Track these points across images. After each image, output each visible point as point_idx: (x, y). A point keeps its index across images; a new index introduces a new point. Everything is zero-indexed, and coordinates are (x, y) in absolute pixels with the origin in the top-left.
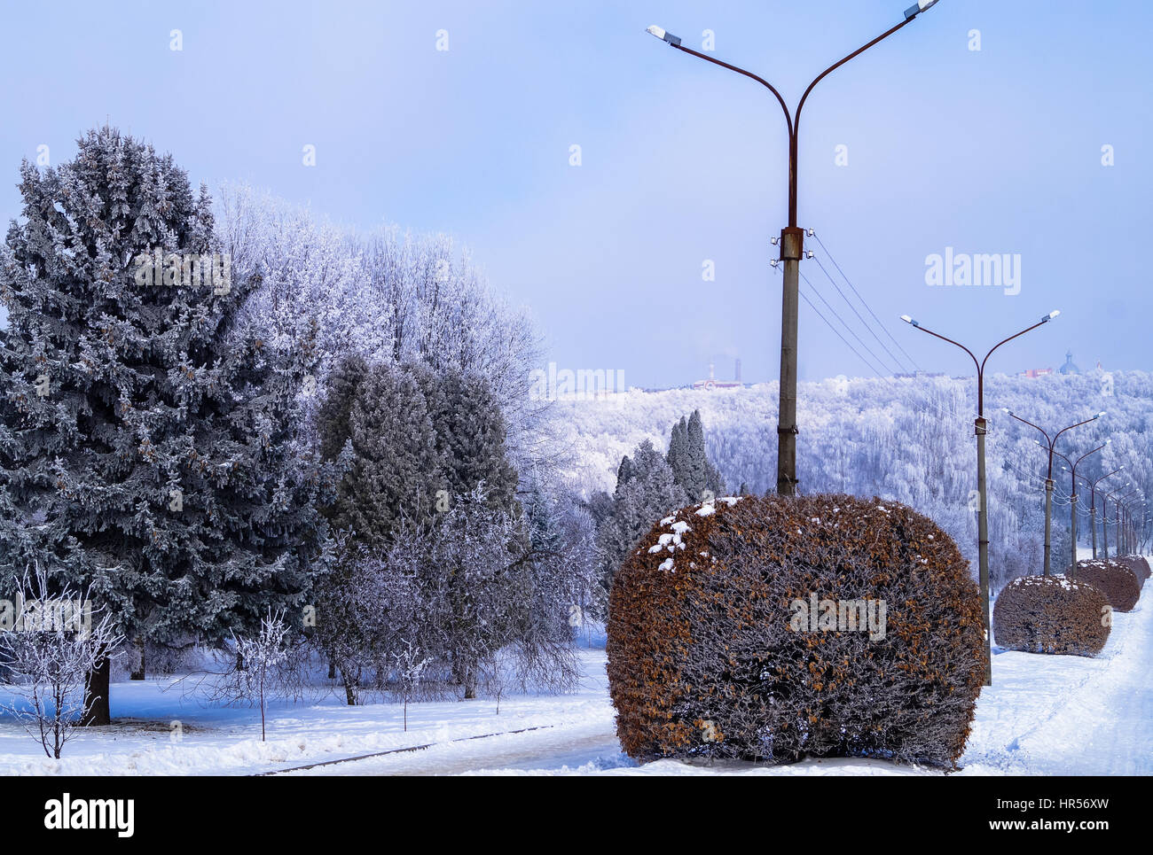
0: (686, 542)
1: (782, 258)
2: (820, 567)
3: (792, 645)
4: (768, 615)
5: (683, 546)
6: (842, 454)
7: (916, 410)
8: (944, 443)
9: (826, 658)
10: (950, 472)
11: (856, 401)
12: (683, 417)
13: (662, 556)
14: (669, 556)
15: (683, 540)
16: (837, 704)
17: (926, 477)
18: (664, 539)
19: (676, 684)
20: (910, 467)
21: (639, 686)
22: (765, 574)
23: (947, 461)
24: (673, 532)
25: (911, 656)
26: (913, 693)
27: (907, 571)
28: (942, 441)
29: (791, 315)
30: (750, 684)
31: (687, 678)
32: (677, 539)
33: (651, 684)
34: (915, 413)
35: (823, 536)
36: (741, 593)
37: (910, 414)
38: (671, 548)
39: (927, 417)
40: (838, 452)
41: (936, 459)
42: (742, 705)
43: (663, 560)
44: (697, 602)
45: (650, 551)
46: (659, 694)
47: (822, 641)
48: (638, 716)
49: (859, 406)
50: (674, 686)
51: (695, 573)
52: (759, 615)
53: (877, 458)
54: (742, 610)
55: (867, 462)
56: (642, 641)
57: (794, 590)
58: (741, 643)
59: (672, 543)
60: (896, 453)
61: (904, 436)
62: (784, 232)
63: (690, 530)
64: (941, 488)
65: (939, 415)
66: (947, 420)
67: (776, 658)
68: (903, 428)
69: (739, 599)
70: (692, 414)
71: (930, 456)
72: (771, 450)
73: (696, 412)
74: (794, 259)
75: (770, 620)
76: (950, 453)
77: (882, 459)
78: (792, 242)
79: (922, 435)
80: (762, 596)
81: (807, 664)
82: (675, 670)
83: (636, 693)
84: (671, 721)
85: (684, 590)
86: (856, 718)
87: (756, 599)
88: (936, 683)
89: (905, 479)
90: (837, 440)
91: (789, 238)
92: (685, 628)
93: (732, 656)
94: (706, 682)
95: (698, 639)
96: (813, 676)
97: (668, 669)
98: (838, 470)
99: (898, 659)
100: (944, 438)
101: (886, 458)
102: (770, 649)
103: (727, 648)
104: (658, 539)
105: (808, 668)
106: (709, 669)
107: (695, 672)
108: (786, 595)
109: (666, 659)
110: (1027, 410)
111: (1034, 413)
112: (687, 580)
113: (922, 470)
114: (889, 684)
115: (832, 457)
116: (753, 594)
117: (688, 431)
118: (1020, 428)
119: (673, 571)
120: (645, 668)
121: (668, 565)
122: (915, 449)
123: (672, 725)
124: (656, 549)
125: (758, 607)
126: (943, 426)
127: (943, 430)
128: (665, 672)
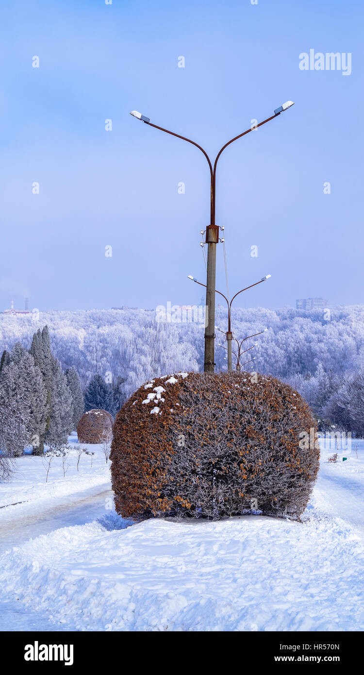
0: (164, 398)
1: (207, 241)
2: (243, 411)
3: (231, 455)
4: (218, 438)
5: (163, 400)
6: (97, 350)
7: (145, 327)
8: (161, 345)
9: (249, 462)
10: (164, 360)
11: (95, 322)
12: (39, 329)
13: (152, 405)
14: (156, 405)
15: (163, 396)
16: (255, 486)
17: (151, 363)
18: (151, 396)
19: (165, 477)
20: (143, 358)
21: (140, 478)
22: (214, 415)
23: (162, 354)
24: (155, 392)
25: (292, 460)
26: (293, 480)
27: (288, 413)
28: (160, 344)
29: (212, 273)
30: (208, 476)
31: (171, 474)
32: (159, 396)
33: (147, 477)
34: (146, 329)
35: (243, 394)
36: (202, 426)
37: (142, 329)
38: (156, 401)
39: (152, 331)
40: (95, 349)
41: (157, 354)
42: (203, 488)
43: (153, 408)
44: (176, 431)
45: (143, 403)
46: (154, 483)
47: (247, 452)
48: (138, 495)
49: (98, 324)
50: (163, 478)
51: (174, 415)
52: (213, 438)
53: (125, 353)
54: (202, 435)
55: (119, 355)
56: (141, 453)
57: (231, 424)
58: (203, 453)
59: (156, 398)
60: (135, 350)
61: (139, 341)
62: (208, 228)
63: (165, 391)
64: (159, 369)
65: (158, 330)
66: (163, 332)
67: (222, 461)
68: (139, 337)
69: (200, 430)
70: (44, 327)
71: (153, 352)
72: (57, 348)
73: (46, 327)
74: (214, 242)
75: (219, 441)
76: (163, 350)
77: (128, 353)
78: (212, 233)
79: (149, 340)
80: (214, 428)
81: (239, 465)
82: (164, 469)
83: (139, 482)
84: (160, 497)
85: (168, 424)
86: (264, 494)
87: (210, 429)
88: (303, 474)
89: (140, 364)
90: (94, 342)
91: (211, 231)
92: (170, 445)
93: (197, 461)
94: (182, 476)
95: (178, 452)
96: (241, 471)
97: (159, 469)
98: (94, 359)
99: (286, 461)
100: (161, 342)
101: (130, 353)
102: (218, 457)
103: (195, 456)
104: (147, 396)
105: (240, 467)
106: (183, 468)
107: (176, 469)
108: (227, 426)
109: (158, 463)
110: (187, 327)
111: (190, 330)
112: (169, 419)
113: (150, 359)
114: (281, 475)
115: (91, 352)
116: (209, 426)
117: (42, 335)
118: (183, 337)
119: (160, 414)
120: (145, 468)
121: (156, 410)
122: (146, 348)
123: (160, 500)
124: (146, 401)
125: (212, 434)
126: (161, 336)
127: (161, 338)
128: (157, 470)
